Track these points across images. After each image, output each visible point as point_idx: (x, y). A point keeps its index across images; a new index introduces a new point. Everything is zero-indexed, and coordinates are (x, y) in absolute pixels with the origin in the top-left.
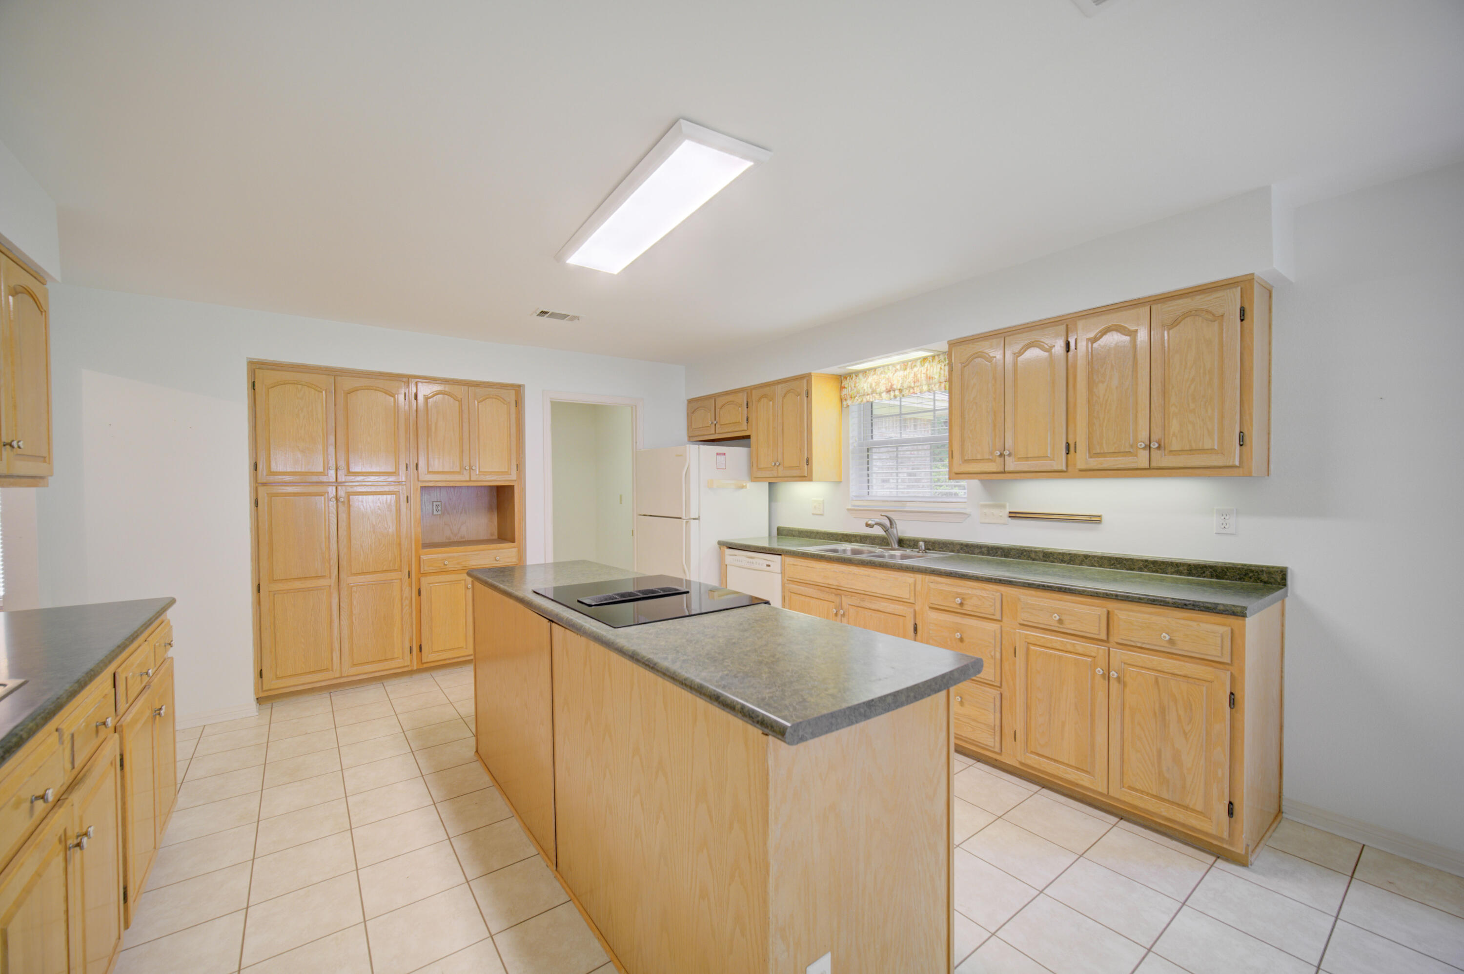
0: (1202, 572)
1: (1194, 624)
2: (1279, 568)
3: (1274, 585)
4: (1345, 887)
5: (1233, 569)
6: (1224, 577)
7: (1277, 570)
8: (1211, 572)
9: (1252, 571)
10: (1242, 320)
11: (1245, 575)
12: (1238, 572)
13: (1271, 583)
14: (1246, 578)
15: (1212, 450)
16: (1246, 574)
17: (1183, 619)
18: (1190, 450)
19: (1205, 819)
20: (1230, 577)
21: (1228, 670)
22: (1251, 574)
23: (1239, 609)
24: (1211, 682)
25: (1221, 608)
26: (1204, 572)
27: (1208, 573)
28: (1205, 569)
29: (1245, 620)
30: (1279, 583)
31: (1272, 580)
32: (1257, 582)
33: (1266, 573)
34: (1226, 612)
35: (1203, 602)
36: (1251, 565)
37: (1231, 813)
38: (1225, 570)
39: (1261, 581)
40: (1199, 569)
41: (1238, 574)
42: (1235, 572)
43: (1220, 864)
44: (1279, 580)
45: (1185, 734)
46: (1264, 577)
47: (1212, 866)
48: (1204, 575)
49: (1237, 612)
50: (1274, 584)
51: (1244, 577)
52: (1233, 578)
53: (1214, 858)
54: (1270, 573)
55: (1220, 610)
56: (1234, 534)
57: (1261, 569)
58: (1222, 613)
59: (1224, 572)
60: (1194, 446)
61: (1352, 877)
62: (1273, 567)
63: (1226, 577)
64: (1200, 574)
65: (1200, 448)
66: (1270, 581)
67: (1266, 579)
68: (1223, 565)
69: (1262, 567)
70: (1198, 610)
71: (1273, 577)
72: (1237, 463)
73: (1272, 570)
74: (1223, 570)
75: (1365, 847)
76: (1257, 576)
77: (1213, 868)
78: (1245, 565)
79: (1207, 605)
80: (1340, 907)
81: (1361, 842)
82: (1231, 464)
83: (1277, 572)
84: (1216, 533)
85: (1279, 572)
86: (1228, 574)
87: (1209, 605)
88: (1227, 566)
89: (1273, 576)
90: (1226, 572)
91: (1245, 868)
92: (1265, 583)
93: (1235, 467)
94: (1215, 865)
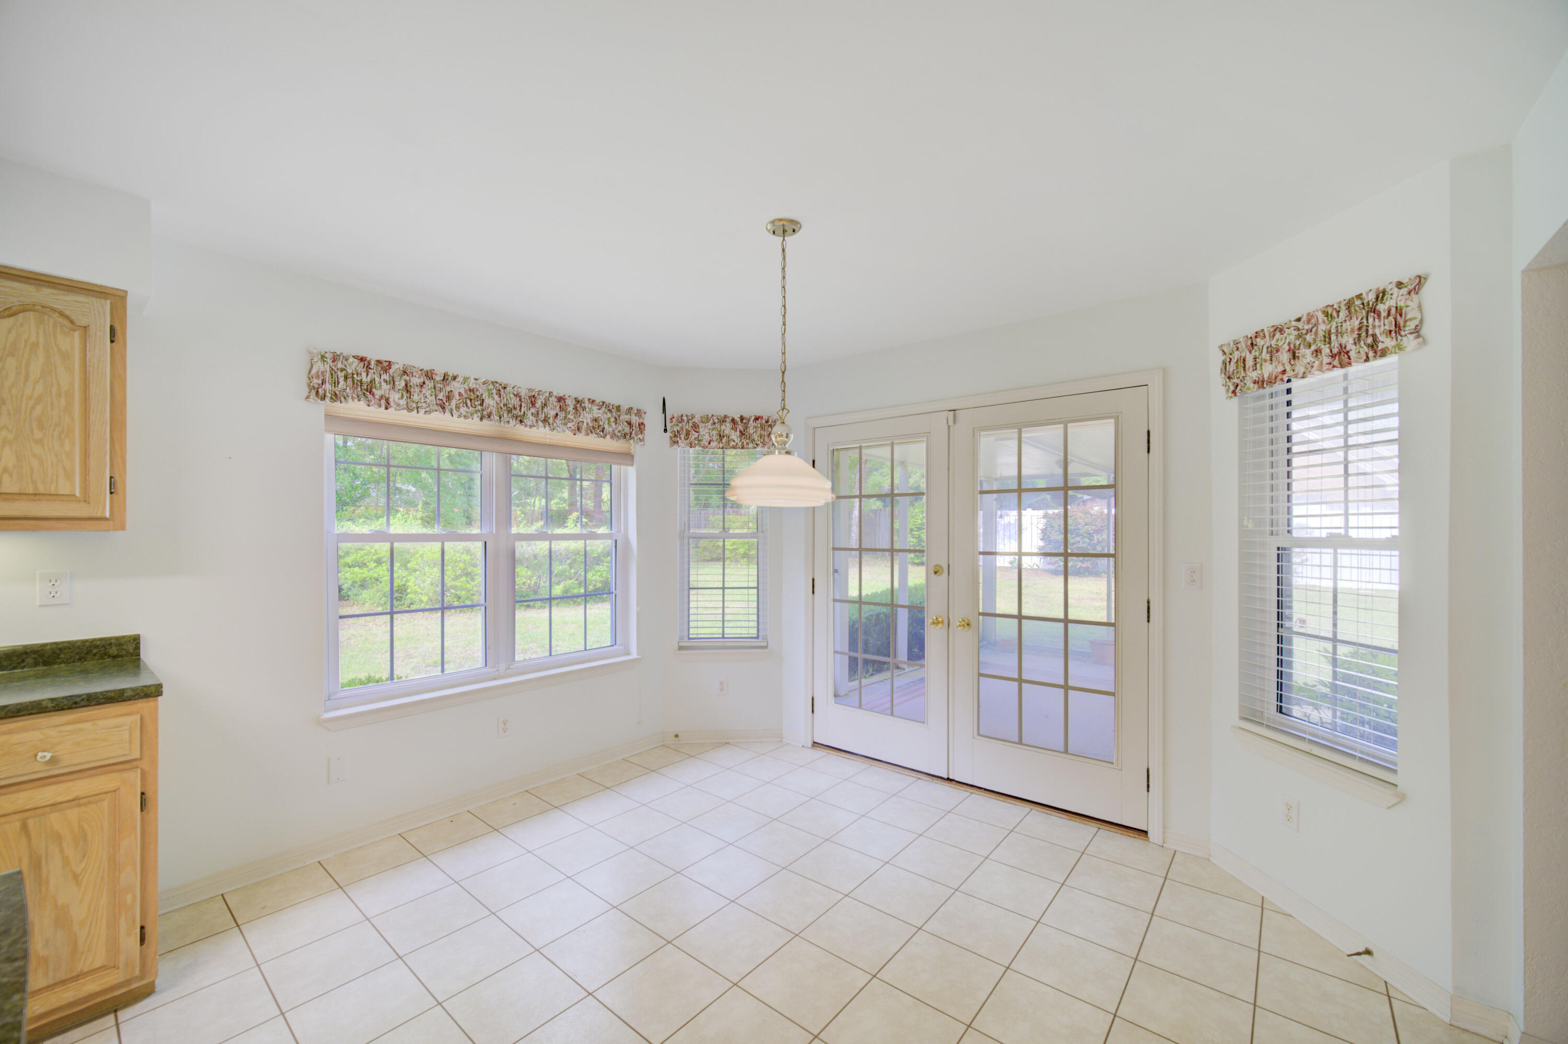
0: (19, 661)
1: (87, 725)
2: (130, 636)
3: (126, 658)
4: (241, 936)
5: (70, 649)
6: (57, 661)
7: (129, 639)
8: (35, 658)
9: (97, 647)
10: (112, 341)
11: (87, 654)
12: (77, 651)
13: (122, 656)
14: (89, 657)
15: (71, 497)
16: (89, 652)
17: (68, 723)
18: (35, 494)
19: (107, 971)
20: (65, 660)
21: (137, 767)
22: (95, 651)
23: (153, 689)
24: (115, 791)
25: (130, 693)
26: (23, 661)
27: (29, 660)
28: (25, 656)
29: (157, 700)
30: (132, 654)
31: (124, 652)
32: (104, 659)
33: (115, 645)
34: (136, 697)
35: (101, 693)
36: (94, 640)
37: (142, 940)
38: (58, 651)
39: (109, 656)
40: (15, 658)
41: (77, 653)
42: (73, 651)
43: (123, 1015)
44: (131, 651)
45: (76, 877)
46: (114, 651)
47: (117, 1025)
48: (23, 665)
49: (152, 693)
50: (126, 656)
51: (86, 656)
52: (69, 661)
53: (112, 1016)
54: (120, 645)
55: (127, 697)
56: (67, 604)
57: (108, 642)
58: (130, 700)
59: (55, 655)
60: (41, 489)
61: (238, 926)
62: (124, 637)
63: (60, 661)
64: (15, 665)
65: (52, 493)
66: (120, 654)
67: (116, 653)
68: (54, 646)
69: (110, 639)
70: (96, 705)
71: (123, 649)
72: (108, 515)
73: (122, 641)
74: (55, 653)
75: (224, 895)
76: (103, 652)
77: (121, 1026)
78: (87, 641)
79: (109, 694)
80: (253, 955)
81: (218, 894)
82: (99, 515)
83: (130, 641)
84: (40, 606)
85: (132, 641)
86: (62, 656)
87: (113, 694)
88: (60, 646)
89: (125, 647)
90: (59, 654)
91: (152, 995)
92: (115, 657)
93: (105, 519)
94: (120, 1021)
